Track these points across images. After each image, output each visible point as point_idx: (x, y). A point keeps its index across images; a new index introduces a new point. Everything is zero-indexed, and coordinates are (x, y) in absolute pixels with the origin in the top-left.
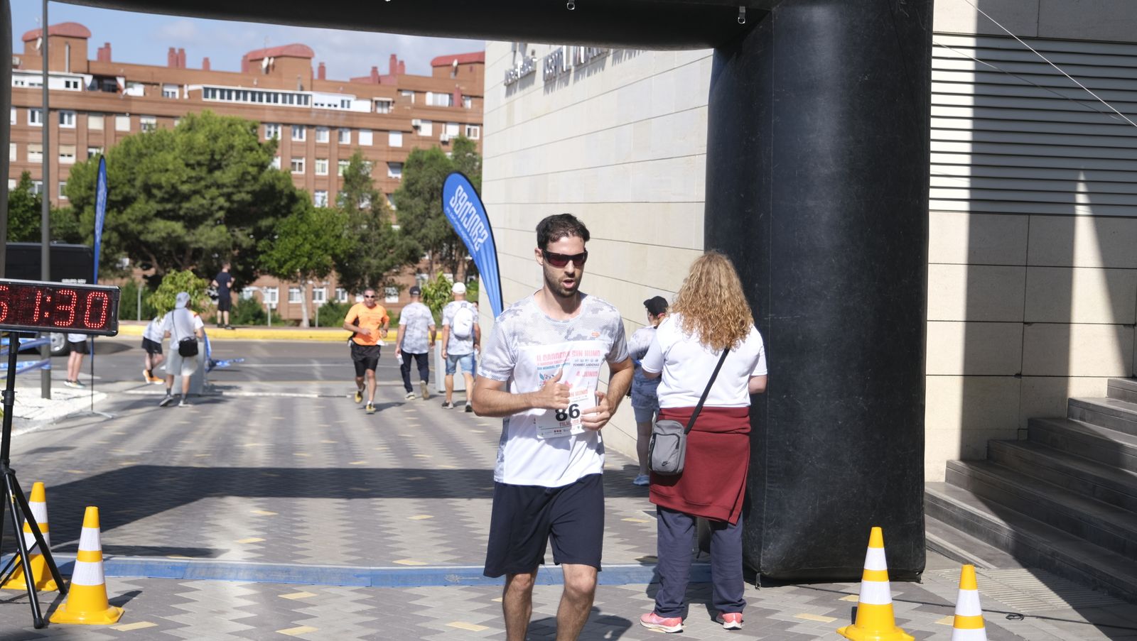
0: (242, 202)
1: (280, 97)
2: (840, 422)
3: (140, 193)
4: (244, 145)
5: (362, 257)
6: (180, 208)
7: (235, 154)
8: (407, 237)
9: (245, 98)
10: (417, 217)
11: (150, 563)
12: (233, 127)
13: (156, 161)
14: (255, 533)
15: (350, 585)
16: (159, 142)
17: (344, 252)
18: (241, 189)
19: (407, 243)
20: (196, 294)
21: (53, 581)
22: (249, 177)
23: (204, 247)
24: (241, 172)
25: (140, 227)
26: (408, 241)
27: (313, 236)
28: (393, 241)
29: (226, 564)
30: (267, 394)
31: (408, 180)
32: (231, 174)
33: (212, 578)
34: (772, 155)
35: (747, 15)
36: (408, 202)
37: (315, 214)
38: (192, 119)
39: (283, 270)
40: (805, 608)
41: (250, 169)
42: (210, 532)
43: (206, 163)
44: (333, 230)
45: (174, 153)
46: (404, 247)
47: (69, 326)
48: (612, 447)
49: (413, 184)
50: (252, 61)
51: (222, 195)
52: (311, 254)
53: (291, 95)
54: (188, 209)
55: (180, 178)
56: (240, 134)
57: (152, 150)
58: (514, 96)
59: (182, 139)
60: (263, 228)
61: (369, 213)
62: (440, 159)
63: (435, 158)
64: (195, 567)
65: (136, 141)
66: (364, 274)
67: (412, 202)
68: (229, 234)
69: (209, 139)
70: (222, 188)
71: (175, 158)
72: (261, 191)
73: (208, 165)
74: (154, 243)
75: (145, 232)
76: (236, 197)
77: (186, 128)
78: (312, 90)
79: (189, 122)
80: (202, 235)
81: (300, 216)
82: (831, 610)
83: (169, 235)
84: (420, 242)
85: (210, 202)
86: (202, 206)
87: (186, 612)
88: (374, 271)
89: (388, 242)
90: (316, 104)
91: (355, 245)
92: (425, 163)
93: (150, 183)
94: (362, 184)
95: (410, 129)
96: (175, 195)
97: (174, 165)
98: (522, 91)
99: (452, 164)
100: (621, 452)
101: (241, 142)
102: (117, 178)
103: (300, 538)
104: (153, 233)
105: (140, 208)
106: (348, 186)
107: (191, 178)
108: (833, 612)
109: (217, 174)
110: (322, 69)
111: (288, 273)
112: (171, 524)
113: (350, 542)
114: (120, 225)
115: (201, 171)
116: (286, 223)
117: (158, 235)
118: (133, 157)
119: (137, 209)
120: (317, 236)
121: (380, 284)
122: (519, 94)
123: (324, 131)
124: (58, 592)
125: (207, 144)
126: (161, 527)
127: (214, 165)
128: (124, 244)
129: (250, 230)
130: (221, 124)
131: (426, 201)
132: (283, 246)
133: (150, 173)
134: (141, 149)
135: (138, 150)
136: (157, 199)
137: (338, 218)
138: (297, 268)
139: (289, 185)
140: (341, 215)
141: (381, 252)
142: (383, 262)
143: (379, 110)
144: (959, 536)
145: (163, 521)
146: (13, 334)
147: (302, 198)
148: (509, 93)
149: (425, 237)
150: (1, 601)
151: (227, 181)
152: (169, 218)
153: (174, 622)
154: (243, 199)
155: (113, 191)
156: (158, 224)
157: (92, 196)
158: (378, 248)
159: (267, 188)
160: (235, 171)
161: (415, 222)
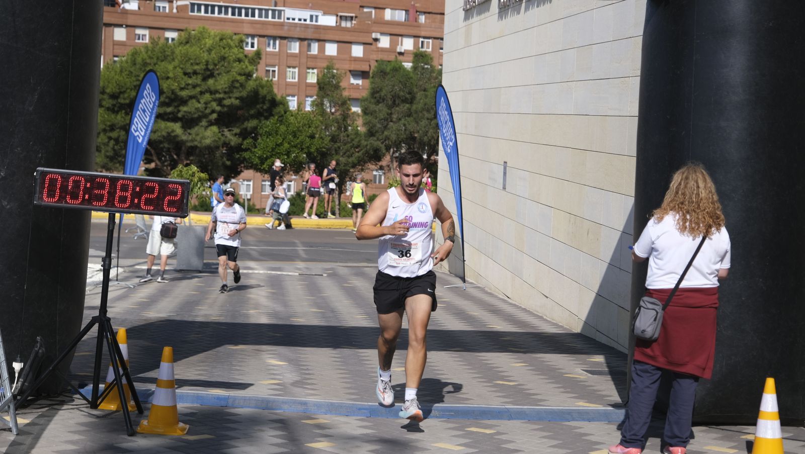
0: (231, 107)
1: (257, 12)
2: (743, 299)
4: (234, 56)
5: (333, 154)
6: (179, 111)
7: (226, 64)
8: (371, 138)
9: (226, 13)
10: (382, 119)
11: (200, 395)
12: (224, 41)
13: (158, 70)
14: (273, 376)
15: (354, 415)
16: (161, 53)
18: (231, 95)
19: (371, 143)
20: (199, 183)
21: (132, 403)
22: (237, 85)
23: (199, 145)
24: (231, 81)
26: (372, 141)
27: (290, 136)
28: (359, 141)
29: (258, 397)
30: (256, 272)
31: (373, 88)
32: (222, 82)
33: (249, 407)
34: (693, 85)
36: (373, 107)
37: (292, 118)
38: (190, 33)
39: (265, 166)
40: (712, 443)
41: (239, 78)
42: (239, 375)
43: (203, 72)
44: (308, 132)
45: (173, 63)
46: (368, 147)
47: (152, 210)
48: (554, 320)
49: (378, 92)
51: (215, 100)
52: (288, 152)
53: (267, 10)
54: (185, 112)
55: (177, 86)
56: (230, 47)
57: (155, 60)
58: (471, 21)
59: (181, 51)
60: (249, 129)
62: (402, 70)
63: (398, 69)
64: (235, 398)
65: (140, 51)
67: (377, 108)
68: (220, 134)
69: (203, 51)
70: (215, 94)
71: (175, 68)
72: (248, 95)
73: (202, 74)
74: (155, 140)
76: (227, 102)
77: (184, 42)
78: (284, 6)
79: (187, 36)
80: (197, 135)
81: (280, 119)
82: (733, 444)
83: (168, 133)
84: (382, 143)
85: (204, 105)
86: (197, 109)
87: (235, 429)
89: (355, 143)
90: (288, 19)
91: (326, 145)
92: (389, 73)
94: (333, 92)
95: (371, 41)
97: (174, 74)
98: (479, 17)
99: (412, 75)
100: (560, 324)
101: (231, 54)
102: (125, 84)
103: (309, 381)
106: (322, 93)
107: (188, 85)
108: (734, 446)
109: (211, 82)
112: (206, 368)
113: (349, 385)
115: (196, 79)
116: (269, 124)
117: (160, 134)
118: (138, 66)
120: (295, 136)
122: (475, 20)
123: (295, 42)
124: (137, 412)
125: (202, 55)
126: (200, 370)
127: (208, 74)
129: (237, 130)
130: (214, 38)
131: (390, 107)
132: (264, 144)
134: (145, 59)
135: (143, 60)
137: (312, 121)
139: (271, 91)
140: (315, 118)
141: (349, 151)
142: (352, 160)
143: (343, 24)
145: (200, 366)
146: (112, 215)
148: (466, 18)
149: (387, 138)
150: (97, 417)
151: (219, 87)
152: (168, 120)
153: (227, 436)
154: (232, 103)
155: (122, 96)
156: (159, 125)
157: (104, 99)
158: (346, 147)
159: (252, 94)
160: (226, 79)
161: (379, 126)
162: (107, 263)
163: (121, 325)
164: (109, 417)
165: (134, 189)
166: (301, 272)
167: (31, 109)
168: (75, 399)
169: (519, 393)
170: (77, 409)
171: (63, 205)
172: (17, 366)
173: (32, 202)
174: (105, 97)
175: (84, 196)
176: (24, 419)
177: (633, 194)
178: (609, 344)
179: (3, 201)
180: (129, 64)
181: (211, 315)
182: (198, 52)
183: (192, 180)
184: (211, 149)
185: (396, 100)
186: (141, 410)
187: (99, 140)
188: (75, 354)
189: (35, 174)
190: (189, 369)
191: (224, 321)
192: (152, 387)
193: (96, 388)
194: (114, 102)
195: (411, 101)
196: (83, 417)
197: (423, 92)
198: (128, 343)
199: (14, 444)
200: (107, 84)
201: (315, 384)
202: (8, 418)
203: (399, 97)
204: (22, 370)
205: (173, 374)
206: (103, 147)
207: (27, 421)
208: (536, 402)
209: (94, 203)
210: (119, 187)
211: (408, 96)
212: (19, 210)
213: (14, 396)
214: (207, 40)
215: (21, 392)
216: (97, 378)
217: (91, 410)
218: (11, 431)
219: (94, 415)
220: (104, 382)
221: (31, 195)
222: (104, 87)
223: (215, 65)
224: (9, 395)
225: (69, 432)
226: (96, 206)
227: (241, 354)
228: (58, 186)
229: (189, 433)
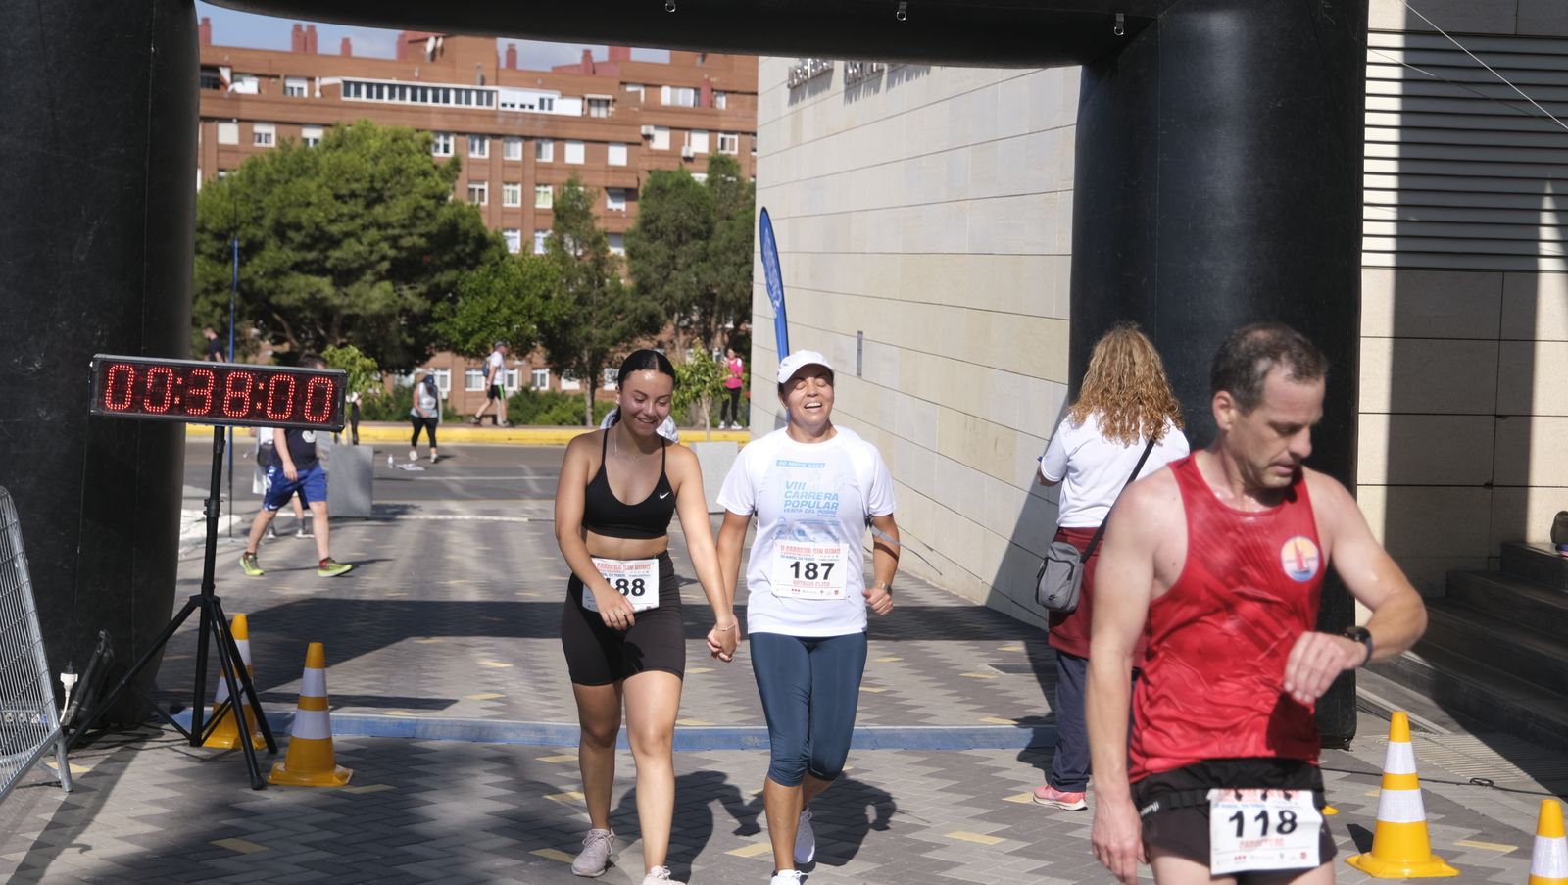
0: (412, 249)
1: (452, 94)
3: (270, 237)
4: (416, 168)
5: (581, 324)
6: (327, 258)
7: (403, 180)
8: (643, 297)
9: (402, 96)
10: (657, 267)
11: (369, 720)
12: (400, 142)
13: (293, 191)
14: (488, 687)
16: (297, 163)
17: (555, 318)
18: (413, 231)
19: (643, 306)
20: (362, 379)
21: (259, 736)
22: (423, 214)
23: (361, 313)
24: (412, 207)
25: (271, 284)
26: (645, 302)
27: (511, 296)
28: (623, 302)
29: (464, 722)
30: (458, 517)
31: (644, 216)
32: (398, 210)
33: (450, 738)
34: (1158, 203)
35: (1126, 25)
36: (644, 246)
37: (513, 266)
38: (343, 131)
39: (469, 346)
41: (425, 202)
43: (362, 194)
44: (540, 288)
45: (317, 179)
46: (639, 311)
49: (652, 222)
50: (411, 42)
51: (386, 239)
52: (510, 322)
53: (468, 92)
54: (337, 259)
55: (326, 214)
56: (409, 152)
57: (286, 176)
58: (800, 104)
59: (329, 159)
60: (443, 285)
61: (589, 264)
62: (691, 186)
63: (685, 183)
64: (427, 725)
65: (263, 163)
66: (582, 348)
67: (651, 248)
68: (395, 295)
69: (366, 160)
70: (386, 229)
71: (320, 187)
72: (440, 232)
73: (365, 197)
74: (289, 306)
75: (278, 291)
76: (406, 242)
77: (334, 144)
78: (497, 84)
79: (338, 135)
80: (358, 296)
81: (494, 268)
83: (311, 294)
84: (661, 304)
85: (368, 248)
86: (358, 254)
87: (427, 775)
88: (596, 345)
89: (617, 305)
90: (504, 105)
91: (570, 309)
92: (670, 191)
93: (285, 221)
94: (580, 222)
95: (638, 139)
96: (323, 240)
97: (319, 197)
98: (813, 99)
99: (706, 193)
100: (954, 592)
101: (411, 164)
104: (289, 293)
105: (271, 257)
106: (561, 225)
107: (341, 215)
109: (379, 209)
110: (512, 53)
111: (476, 349)
114: (244, 281)
115: (356, 205)
116: (476, 276)
117: (297, 296)
118: (258, 186)
119: (267, 258)
120: (518, 296)
121: (605, 364)
122: (808, 102)
123: (516, 142)
124: (267, 750)
125: (364, 166)
126: (369, 680)
127: (375, 198)
128: (249, 308)
129: (422, 288)
130: (382, 139)
131: (673, 246)
132: (468, 311)
133: (284, 207)
134: (271, 174)
135: (267, 175)
136: (293, 246)
137: (547, 271)
138: (489, 342)
139: (477, 224)
140: (551, 267)
141: (607, 318)
142: (609, 333)
144: (1405, 696)
145: (369, 673)
146: (218, 429)
147: (495, 243)
148: (793, 100)
149: (669, 296)
150: (202, 760)
151: (393, 219)
152: (310, 272)
153: (416, 785)
154: (414, 244)
155: (232, 235)
156: (296, 281)
157: (203, 241)
158: (601, 313)
159: (447, 228)
160: (404, 204)
161: (654, 276)
162: (213, 507)
163: (237, 609)
164: (222, 759)
165: (255, 388)
166: (532, 517)
167: (83, 257)
168: (165, 732)
169: (892, 705)
170: (166, 747)
171: (139, 414)
172: (68, 680)
173: (86, 410)
174: (206, 237)
175: (173, 400)
176: (81, 765)
177: (1067, 382)
178: (1032, 623)
179: (39, 409)
180: (244, 182)
181: (385, 590)
182: (357, 162)
183: (350, 371)
184: (381, 320)
185: (682, 235)
186: (273, 748)
187: (198, 307)
188: (164, 658)
189: (91, 365)
190: (348, 677)
191: (407, 599)
192: (291, 709)
193: (198, 714)
194: (220, 245)
195: (707, 234)
196: (178, 760)
197: (725, 221)
198: (249, 638)
199: (65, 807)
200: (207, 214)
201: (558, 698)
202: (54, 765)
203: (687, 230)
204: (76, 686)
205: (325, 688)
206: (203, 318)
207: (85, 770)
208: (917, 719)
209: (190, 411)
210: (229, 384)
211: (702, 227)
212: (66, 423)
213: (64, 729)
214: (372, 141)
215: (75, 722)
216: (200, 697)
217: (192, 748)
218: (60, 786)
219: (196, 757)
220: (212, 702)
221: (85, 398)
222: (203, 222)
223: (386, 182)
224: (55, 727)
225: (156, 785)
226: (193, 414)
227: (436, 652)
228: (130, 384)
229: (353, 782)
